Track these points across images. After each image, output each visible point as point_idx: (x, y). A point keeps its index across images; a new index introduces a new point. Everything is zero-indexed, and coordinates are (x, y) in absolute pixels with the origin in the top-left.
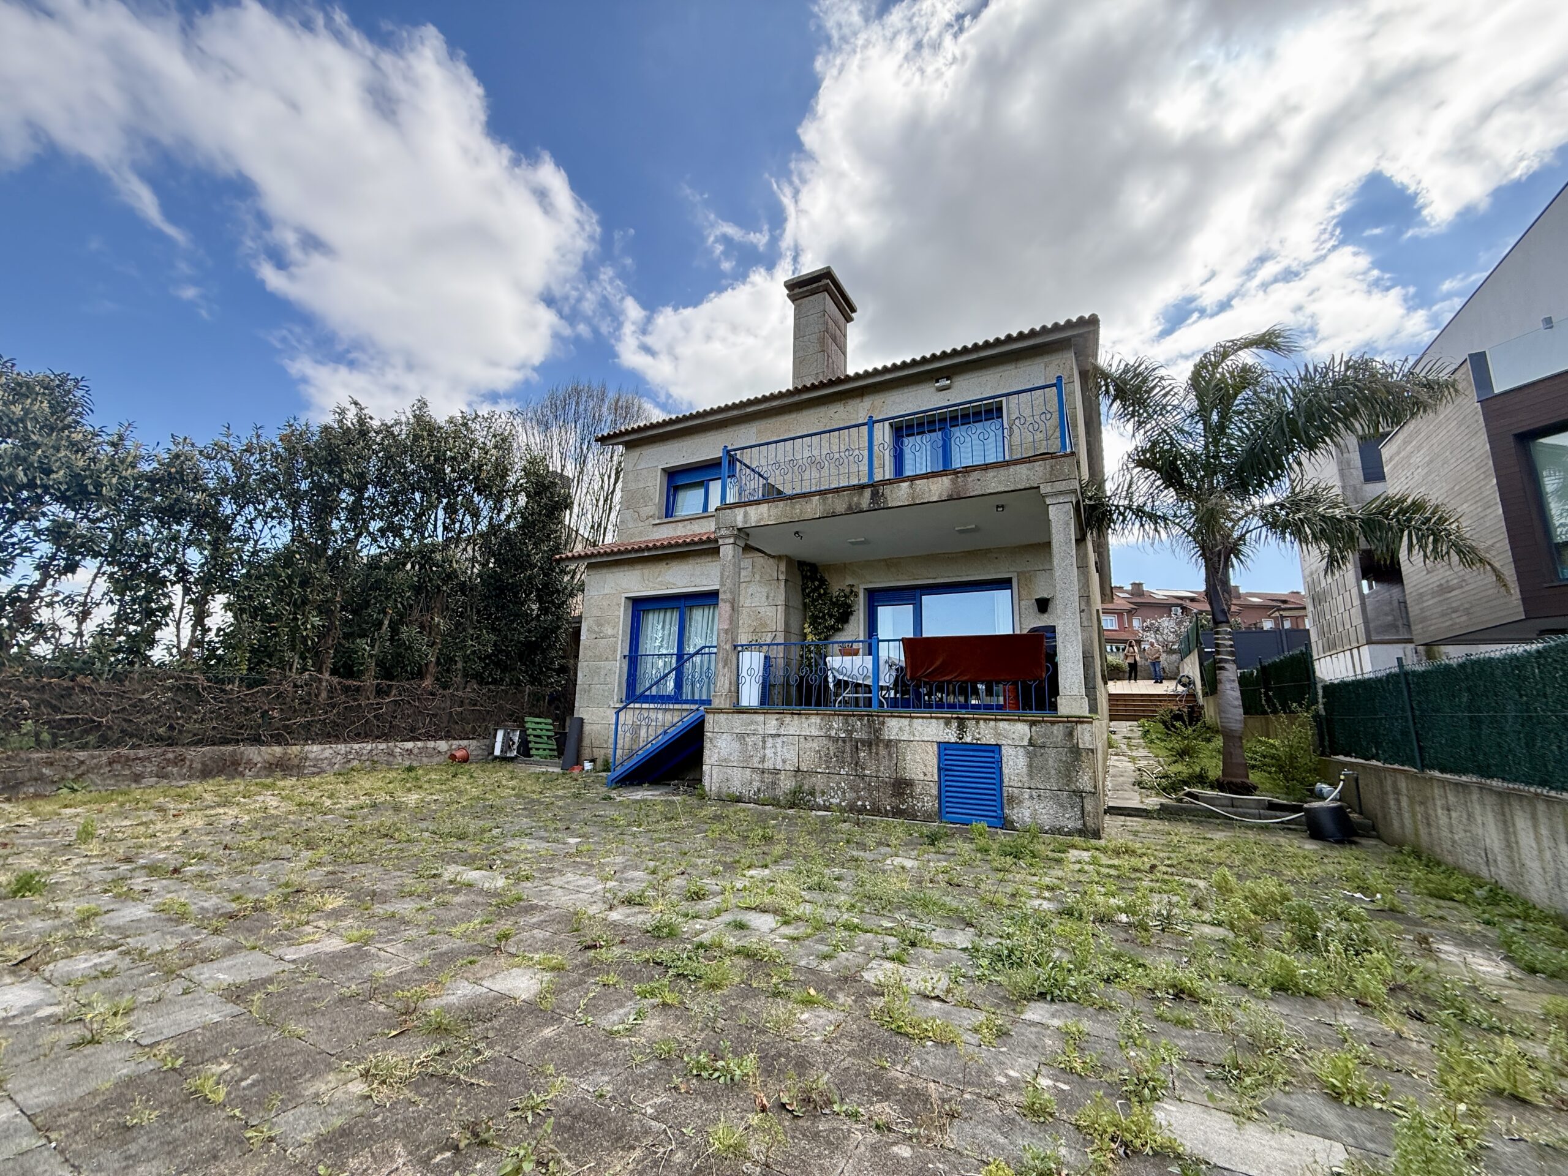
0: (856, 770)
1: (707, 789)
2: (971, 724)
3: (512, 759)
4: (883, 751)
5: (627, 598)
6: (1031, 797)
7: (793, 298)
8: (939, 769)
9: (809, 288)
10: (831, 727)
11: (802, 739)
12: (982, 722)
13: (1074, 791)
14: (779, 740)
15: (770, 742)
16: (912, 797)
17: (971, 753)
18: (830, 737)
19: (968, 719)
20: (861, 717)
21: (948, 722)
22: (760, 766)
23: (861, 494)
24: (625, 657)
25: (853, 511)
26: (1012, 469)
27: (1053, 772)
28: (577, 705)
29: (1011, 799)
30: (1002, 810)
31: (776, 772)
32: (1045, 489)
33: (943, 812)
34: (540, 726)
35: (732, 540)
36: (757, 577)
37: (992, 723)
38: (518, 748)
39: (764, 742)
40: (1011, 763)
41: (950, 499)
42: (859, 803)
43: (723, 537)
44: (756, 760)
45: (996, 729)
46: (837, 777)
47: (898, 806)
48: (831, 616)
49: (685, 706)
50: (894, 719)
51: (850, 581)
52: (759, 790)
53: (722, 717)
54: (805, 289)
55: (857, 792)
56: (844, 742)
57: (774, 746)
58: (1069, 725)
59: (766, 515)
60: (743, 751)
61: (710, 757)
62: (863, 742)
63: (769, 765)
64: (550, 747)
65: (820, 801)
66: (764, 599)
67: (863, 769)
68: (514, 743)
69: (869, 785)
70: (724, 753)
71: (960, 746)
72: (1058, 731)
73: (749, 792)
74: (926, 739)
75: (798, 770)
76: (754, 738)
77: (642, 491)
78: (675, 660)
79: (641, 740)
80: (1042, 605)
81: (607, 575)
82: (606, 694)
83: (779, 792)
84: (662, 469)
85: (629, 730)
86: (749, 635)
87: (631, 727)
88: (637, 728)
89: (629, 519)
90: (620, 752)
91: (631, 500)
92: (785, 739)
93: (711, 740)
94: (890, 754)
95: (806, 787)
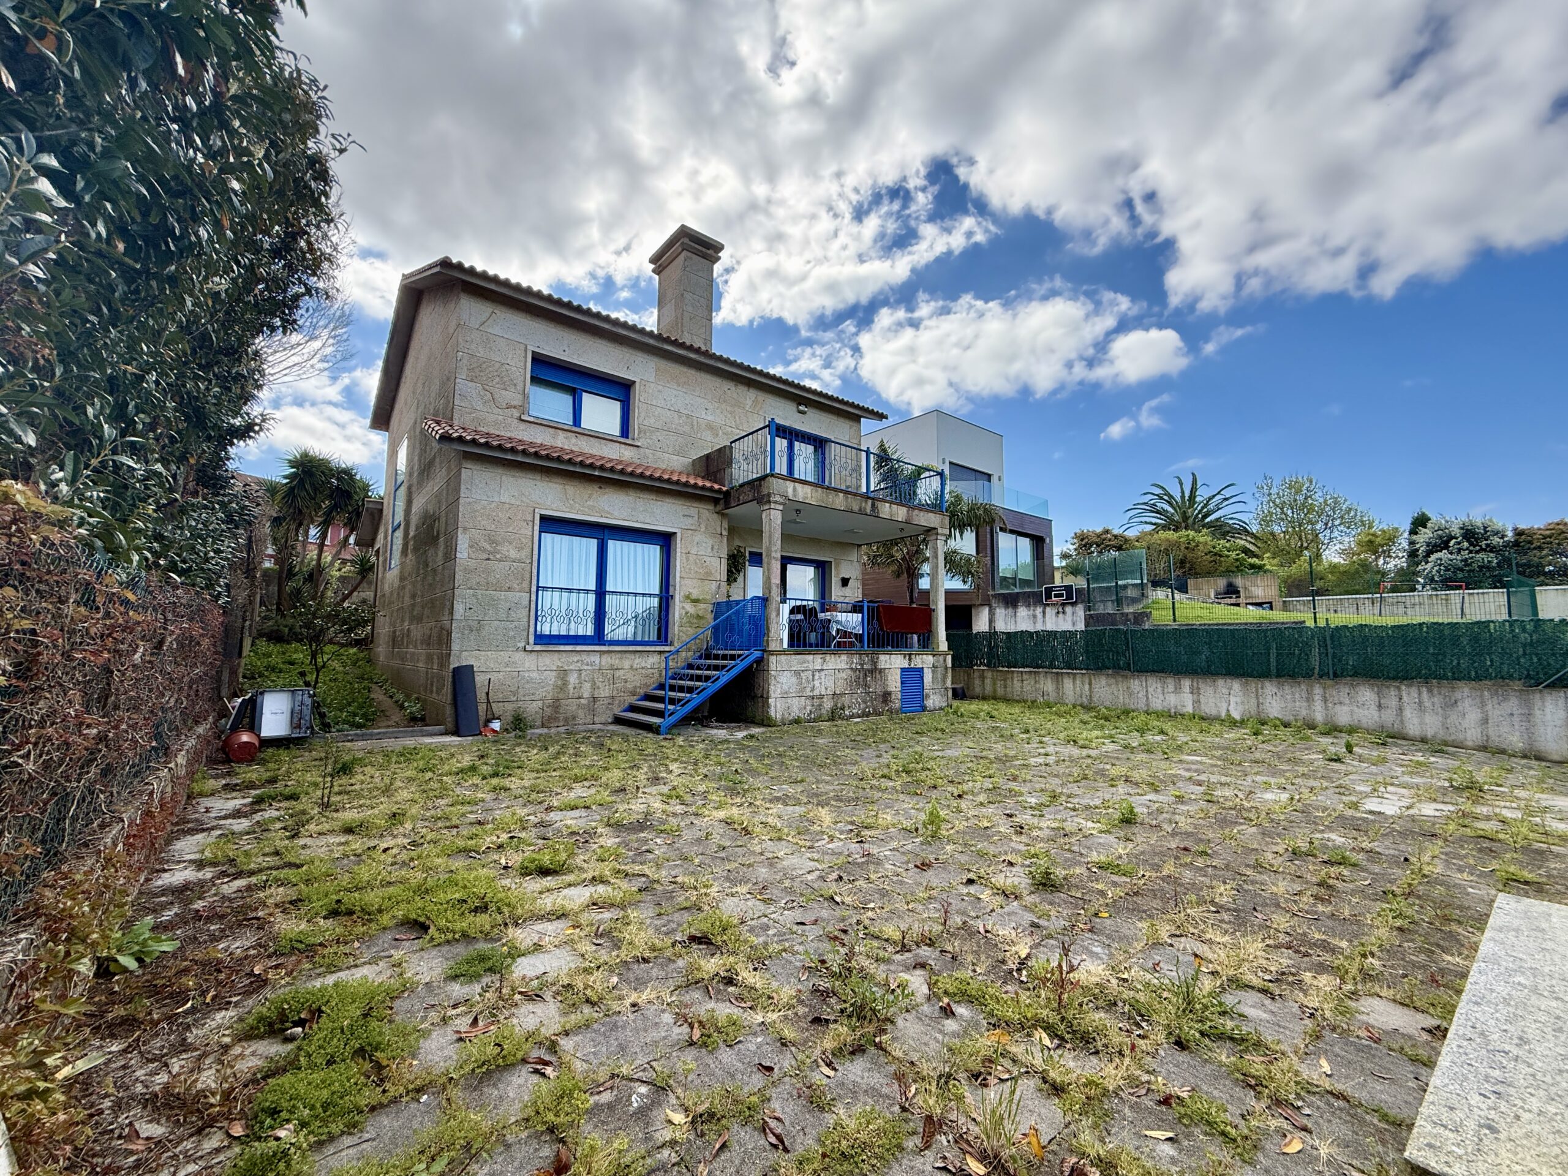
0: (866, 690)
2: (914, 657)
4: (878, 676)
6: (933, 694)
8: (901, 684)
10: (852, 662)
11: (836, 671)
12: (917, 656)
13: (945, 688)
14: (823, 673)
15: (817, 674)
16: (891, 702)
17: (913, 673)
18: (852, 669)
19: (913, 654)
20: (868, 655)
21: (904, 656)
22: (811, 694)
25: (862, 512)
28: (456, 649)
29: (927, 696)
30: (923, 702)
31: (821, 697)
33: (902, 707)
36: (703, 529)
37: (921, 656)
39: (813, 676)
40: (927, 677)
42: (867, 710)
44: (808, 689)
45: (922, 659)
46: (856, 695)
47: (884, 709)
50: (883, 656)
51: (738, 543)
52: (811, 712)
55: (866, 703)
56: (859, 671)
59: (809, 495)
60: (800, 683)
62: (869, 671)
63: (816, 693)
65: (847, 713)
67: (869, 688)
69: (872, 698)
70: (785, 687)
71: (909, 669)
72: (941, 659)
73: (804, 715)
74: (896, 667)
75: (834, 694)
76: (806, 673)
77: (497, 365)
78: (592, 597)
79: (571, 687)
80: (845, 582)
81: (504, 478)
82: (512, 633)
83: (824, 712)
84: (533, 352)
85: (551, 678)
86: (695, 581)
87: (554, 674)
88: (563, 674)
89: (474, 396)
90: (540, 704)
91: (477, 370)
92: (826, 672)
93: (775, 677)
94: (881, 677)
95: (839, 705)
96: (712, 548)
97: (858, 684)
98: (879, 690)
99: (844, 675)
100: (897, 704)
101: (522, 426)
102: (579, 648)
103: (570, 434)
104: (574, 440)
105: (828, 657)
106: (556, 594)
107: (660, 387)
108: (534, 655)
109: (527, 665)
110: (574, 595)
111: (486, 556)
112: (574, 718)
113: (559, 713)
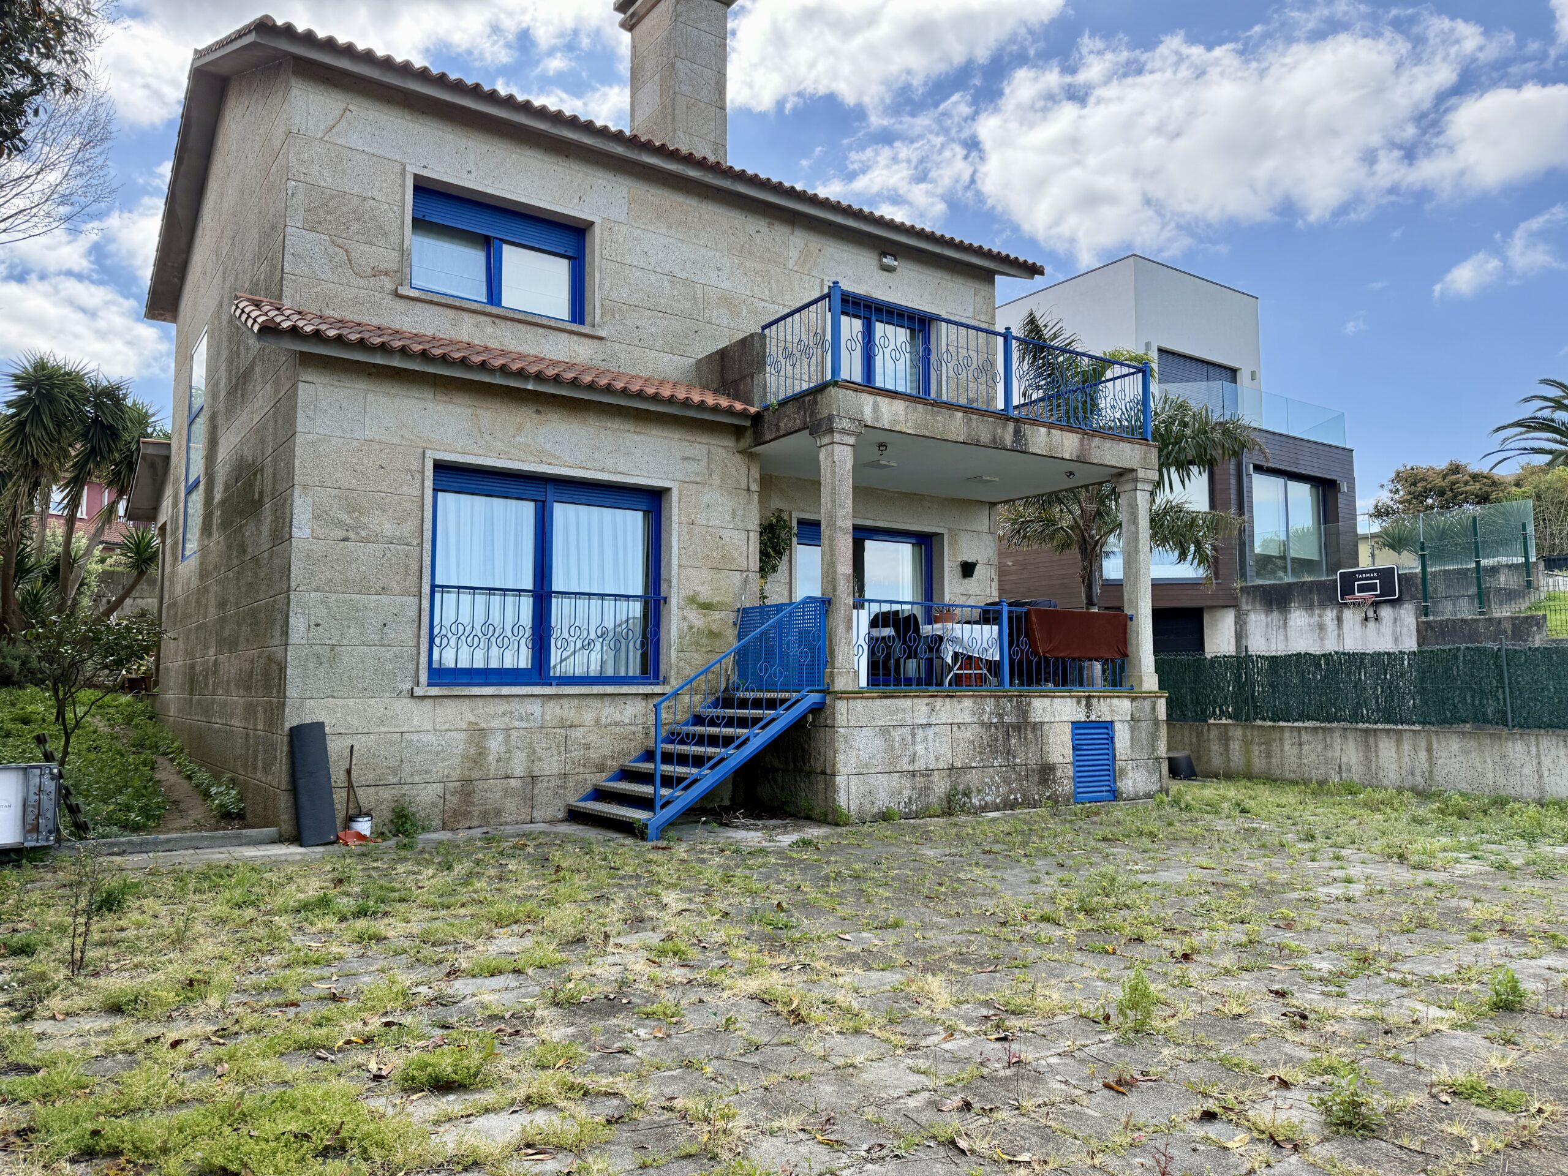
0: (1008, 760)
1: (845, 810)
2: (1095, 702)
4: (1030, 736)
6: (1133, 768)
8: (1072, 749)
10: (983, 712)
11: (955, 728)
12: (1101, 700)
13: (1156, 759)
14: (930, 732)
15: (920, 733)
16: (1054, 782)
17: (1094, 731)
18: (982, 723)
19: (1093, 696)
20: (1011, 698)
21: (1079, 701)
22: (911, 769)
23: (1005, 427)
25: (997, 445)
27: (1145, 743)
28: (293, 692)
29: (1120, 771)
30: (1115, 783)
31: (928, 773)
33: (1075, 793)
36: (716, 479)
37: (1108, 701)
39: (913, 735)
40: (1119, 737)
42: (1012, 797)
44: (905, 760)
45: (1110, 705)
46: (991, 771)
47: (1043, 795)
50: (1039, 700)
51: (777, 502)
52: (910, 799)
53: (858, 705)
55: (1009, 784)
56: (997, 728)
58: (1152, 699)
59: (902, 418)
60: (890, 749)
61: (846, 764)
62: (1014, 727)
63: (920, 765)
65: (975, 801)
67: (1015, 758)
69: (1020, 775)
70: (864, 755)
71: (1087, 724)
72: (1147, 705)
73: (898, 806)
74: (1063, 719)
75: (952, 768)
76: (901, 731)
77: (355, 201)
78: (527, 603)
79: (492, 758)
80: (968, 569)
81: (371, 397)
82: (389, 667)
83: (933, 799)
84: (416, 176)
85: (458, 742)
86: (705, 571)
87: (463, 736)
88: (478, 735)
89: (318, 256)
90: (439, 788)
91: (321, 212)
92: (936, 729)
93: (845, 738)
94: (1036, 738)
95: (961, 788)
96: (734, 515)
97: (994, 751)
98: (1033, 761)
99: (969, 734)
100: (1066, 787)
101: (400, 305)
102: (506, 690)
103: (482, 319)
104: (489, 329)
105: (939, 702)
106: (466, 598)
107: (637, 232)
108: (428, 704)
109: (416, 721)
110: (496, 599)
111: (344, 534)
112: (498, 812)
113: (472, 804)
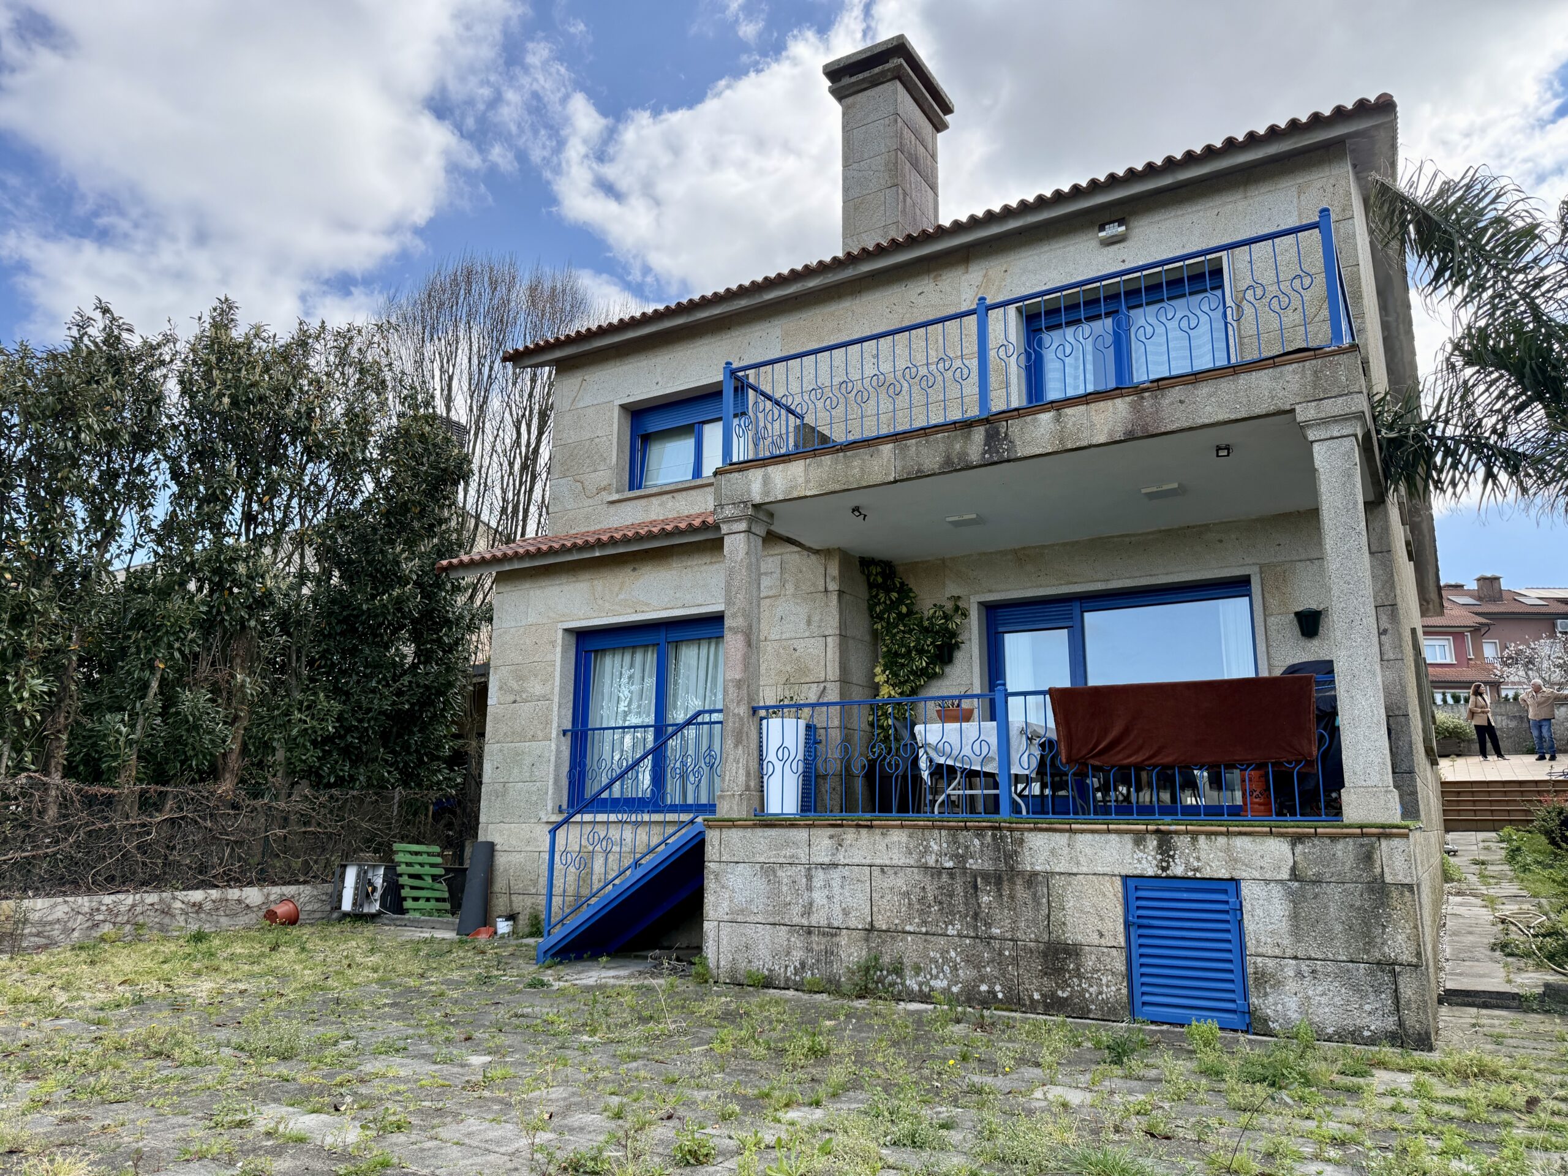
0: (976, 928)
1: (712, 963)
2: (1182, 843)
3: (372, 918)
4: (1021, 893)
5: (566, 630)
6: (1300, 974)
7: (839, 94)
8: (1127, 925)
9: (866, 74)
10: (927, 850)
11: (876, 872)
12: (1202, 839)
13: (1378, 963)
14: (836, 875)
15: (819, 877)
16: (1080, 976)
17: (1185, 895)
18: (926, 868)
19: (1176, 833)
20: (980, 831)
21: (1139, 839)
22: (805, 922)
23: (968, 437)
24: (565, 732)
25: (954, 467)
26: (1243, 379)
27: (1338, 928)
28: (483, 818)
29: (1262, 978)
30: (1246, 998)
31: (832, 932)
32: (1305, 413)
33: (1139, 999)
34: (419, 859)
35: (743, 526)
36: (790, 588)
37: (1222, 841)
38: (383, 897)
39: (809, 878)
40: (1259, 912)
41: (1130, 437)
42: (984, 988)
43: (728, 520)
44: (796, 910)
45: (1228, 850)
46: (942, 941)
47: (1053, 994)
48: (921, 652)
49: (671, 817)
50: (1040, 835)
51: (953, 589)
52: (803, 965)
53: (734, 835)
54: (861, 76)
55: (978, 967)
56: (952, 876)
57: (828, 885)
58: (1366, 840)
59: (801, 480)
60: (774, 893)
61: (716, 906)
62: (986, 876)
63: (818, 918)
64: (438, 895)
65: (912, 984)
66: (803, 625)
67: (988, 925)
68: (374, 889)
69: (1000, 954)
70: (740, 899)
71: (1164, 881)
72: (1345, 852)
73: (784, 969)
74: (1100, 870)
75: (871, 929)
76: (791, 871)
77: (588, 444)
83: (838, 969)
84: (621, 405)
88: (586, 858)
92: (846, 872)
93: (717, 875)
94: (1035, 898)
95: (886, 959)
96: (809, 623)
98: (1029, 934)
99: (900, 882)
100: (1108, 987)
105: (850, 835)
111: (512, 698)
